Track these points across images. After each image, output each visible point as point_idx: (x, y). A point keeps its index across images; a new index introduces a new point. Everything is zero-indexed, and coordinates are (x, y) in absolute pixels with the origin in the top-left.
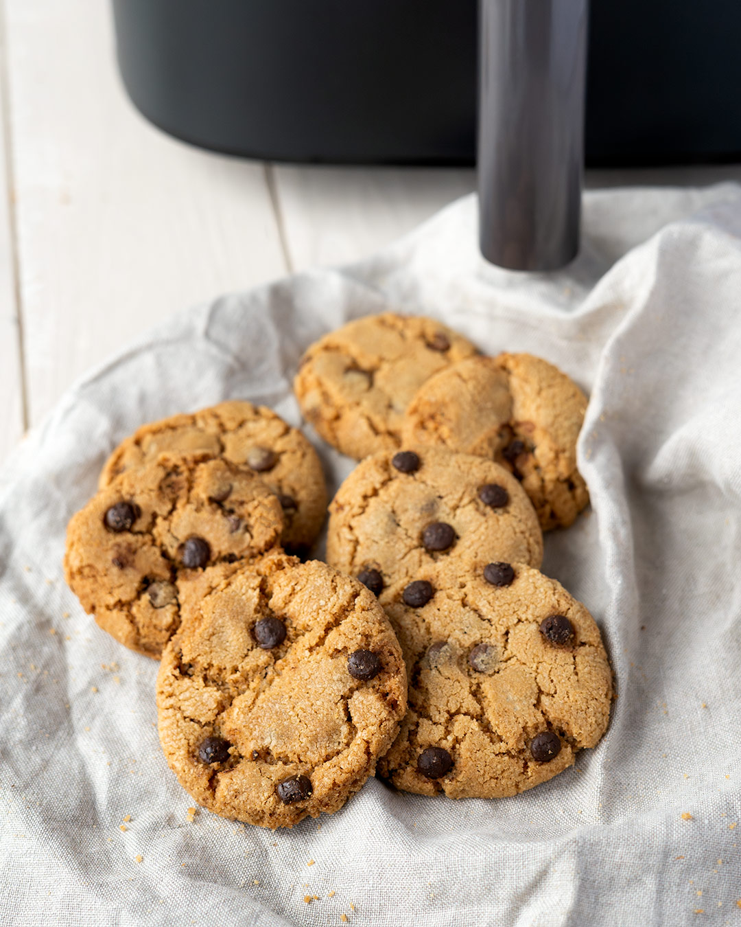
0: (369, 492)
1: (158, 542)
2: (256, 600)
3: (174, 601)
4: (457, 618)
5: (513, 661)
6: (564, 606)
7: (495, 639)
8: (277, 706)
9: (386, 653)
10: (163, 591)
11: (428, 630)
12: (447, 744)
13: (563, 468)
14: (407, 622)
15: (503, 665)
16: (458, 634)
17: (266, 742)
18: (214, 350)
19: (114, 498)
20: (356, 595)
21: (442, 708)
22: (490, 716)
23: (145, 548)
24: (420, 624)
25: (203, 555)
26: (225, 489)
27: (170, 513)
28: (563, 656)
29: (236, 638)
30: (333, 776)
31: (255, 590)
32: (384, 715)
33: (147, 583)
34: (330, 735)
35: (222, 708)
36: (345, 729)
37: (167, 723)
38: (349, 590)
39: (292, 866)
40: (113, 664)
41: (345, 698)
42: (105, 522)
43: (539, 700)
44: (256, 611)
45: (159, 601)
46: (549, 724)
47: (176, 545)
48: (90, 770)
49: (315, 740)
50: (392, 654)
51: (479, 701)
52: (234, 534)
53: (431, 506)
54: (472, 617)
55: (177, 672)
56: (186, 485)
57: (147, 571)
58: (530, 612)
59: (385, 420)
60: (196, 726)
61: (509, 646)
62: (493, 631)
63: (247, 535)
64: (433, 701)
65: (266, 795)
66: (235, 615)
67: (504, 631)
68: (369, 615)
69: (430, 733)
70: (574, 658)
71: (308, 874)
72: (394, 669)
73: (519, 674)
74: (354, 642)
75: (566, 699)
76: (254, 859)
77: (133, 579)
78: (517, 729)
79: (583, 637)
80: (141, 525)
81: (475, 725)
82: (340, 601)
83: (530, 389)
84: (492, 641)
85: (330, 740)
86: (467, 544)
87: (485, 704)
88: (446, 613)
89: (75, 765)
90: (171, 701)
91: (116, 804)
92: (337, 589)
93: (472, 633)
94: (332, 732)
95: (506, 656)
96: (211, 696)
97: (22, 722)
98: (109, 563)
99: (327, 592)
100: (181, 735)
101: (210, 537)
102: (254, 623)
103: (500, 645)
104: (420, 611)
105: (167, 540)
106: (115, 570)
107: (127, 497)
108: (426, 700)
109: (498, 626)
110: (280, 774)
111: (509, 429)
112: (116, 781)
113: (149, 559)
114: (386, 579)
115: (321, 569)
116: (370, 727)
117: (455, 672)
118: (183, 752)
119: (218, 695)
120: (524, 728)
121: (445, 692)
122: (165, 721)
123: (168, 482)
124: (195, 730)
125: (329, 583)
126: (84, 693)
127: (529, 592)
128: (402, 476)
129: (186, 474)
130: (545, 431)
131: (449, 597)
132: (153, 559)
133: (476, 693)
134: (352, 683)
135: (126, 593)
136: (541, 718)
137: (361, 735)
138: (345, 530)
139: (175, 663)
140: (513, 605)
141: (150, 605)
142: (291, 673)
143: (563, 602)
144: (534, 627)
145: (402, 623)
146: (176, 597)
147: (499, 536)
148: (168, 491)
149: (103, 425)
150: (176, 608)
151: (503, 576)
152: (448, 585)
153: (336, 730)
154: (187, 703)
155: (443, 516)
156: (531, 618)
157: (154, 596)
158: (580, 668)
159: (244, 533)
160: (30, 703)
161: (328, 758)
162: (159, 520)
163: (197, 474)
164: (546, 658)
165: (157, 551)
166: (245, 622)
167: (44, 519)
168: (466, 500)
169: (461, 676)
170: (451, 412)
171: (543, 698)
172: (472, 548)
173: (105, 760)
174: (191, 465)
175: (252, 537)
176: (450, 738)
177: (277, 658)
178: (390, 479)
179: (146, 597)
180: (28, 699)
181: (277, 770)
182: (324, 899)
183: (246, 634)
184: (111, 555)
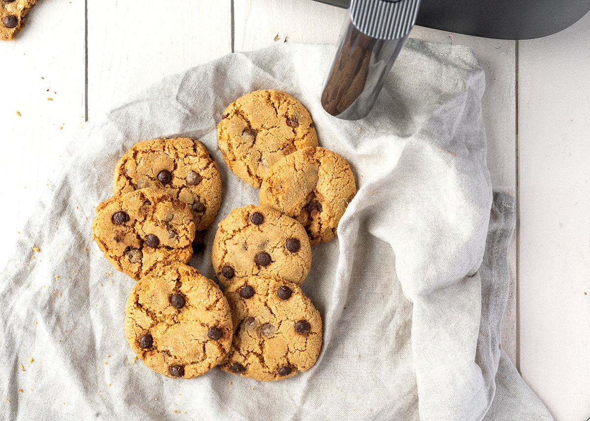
0: (237, 230)
1: (136, 232)
2: (174, 286)
3: (140, 261)
4: (261, 311)
5: (280, 335)
6: (308, 318)
7: (275, 323)
8: (176, 336)
9: (225, 329)
10: (136, 255)
11: (248, 310)
12: (244, 364)
13: (331, 225)
14: (239, 305)
15: (275, 336)
16: (259, 317)
17: (169, 349)
18: (180, 107)
19: (118, 209)
20: (217, 301)
21: (246, 349)
22: (264, 355)
23: (130, 234)
24: (245, 307)
25: (155, 243)
26: (170, 217)
27: (144, 221)
28: (302, 339)
29: (163, 301)
30: (193, 373)
31: (174, 281)
32: (219, 355)
33: (129, 249)
34: (195, 355)
35: (152, 326)
36: (202, 354)
37: (129, 324)
38: (215, 299)
39: (172, 392)
40: (110, 273)
41: (205, 343)
42: (113, 219)
43: (287, 354)
44: (174, 290)
45: (133, 260)
46: (289, 363)
47: (144, 235)
48: (94, 329)
49: (189, 355)
50: (228, 329)
51: (262, 348)
52: (171, 239)
53: (264, 244)
54: (268, 311)
55: (135, 306)
56: (152, 210)
57: (130, 245)
58: (292, 317)
59: (256, 169)
60: (141, 329)
61: (280, 328)
62: (275, 321)
63: (177, 241)
64: (242, 345)
65: (165, 370)
66: (164, 291)
67: (280, 321)
68: (221, 313)
69: (238, 358)
70: (307, 339)
71: (178, 399)
72: (227, 336)
73: (282, 341)
74: (212, 323)
75: (298, 356)
76: (157, 386)
77: (122, 247)
78: (275, 365)
79: (313, 330)
80: (129, 224)
81: (257, 360)
82: (210, 303)
83: (327, 177)
84: (274, 324)
85: (195, 356)
86: (275, 267)
87: (264, 351)
88: (257, 307)
89: (88, 325)
90: (132, 316)
91: (103, 348)
92: (210, 296)
93: (266, 319)
94: (196, 354)
95: (277, 332)
96: (149, 321)
97: (67, 303)
98: (112, 239)
99: (205, 296)
100: (133, 332)
101: (160, 238)
102: (172, 294)
103: (276, 327)
104: (246, 300)
105: (140, 233)
106: (115, 242)
107: (124, 210)
108: (240, 343)
109: (278, 319)
110: (172, 362)
111: (313, 194)
112: (104, 338)
113: (131, 239)
114: (236, 273)
115: (204, 284)
116: (212, 359)
117: (254, 334)
118: (133, 340)
119: (152, 322)
120: (278, 365)
121: (248, 342)
122: (128, 324)
123: (144, 207)
124: (140, 331)
125: (207, 293)
126: (95, 286)
127: (295, 307)
128: (254, 225)
129: (153, 204)
130: (328, 205)
131: (260, 300)
132: (133, 239)
133: (261, 346)
134: (208, 338)
135: (119, 253)
136: (286, 362)
137: (208, 360)
138: (222, 244)
139: (135, 301)
140: (286, 311)
141: (129, 261)
142: (184, 324)
143: (308, 316)
144: (293, 323)
145: (237, 305)
146: (141, 259)
147: (290, 266)
148: (144, 211)
149: (120, 137)
150: (140, 265)
151: (286, 294)
152: (261, 293)
153: (198, 354)
154: (138, 319)
155: (267, 250)
156: (292, 319)
157: (131, 257)
158: (308, 345)
159: (175, 240)
160: (71, 294)
161: (192, 363)
162: (137, 223)
163: (158, 206)
164: (294, 338)
165: (135, 236)
166: (168, 294)
167: (86, 183)
168: (279, 246)
169: (257, 337)
170: (286, 186)
171: (289, 354)
172: (277, 269)
173: (101, 327)
174: (156, 201)
175: (179, 241)
176: (246, 362)
177: (179, 312)
178: (248, 225)
179: (127, 257)
180: (70, 291)
181: (171, 361)
182: (182, 413)
183: (167, 300)
184: (114, 235)
